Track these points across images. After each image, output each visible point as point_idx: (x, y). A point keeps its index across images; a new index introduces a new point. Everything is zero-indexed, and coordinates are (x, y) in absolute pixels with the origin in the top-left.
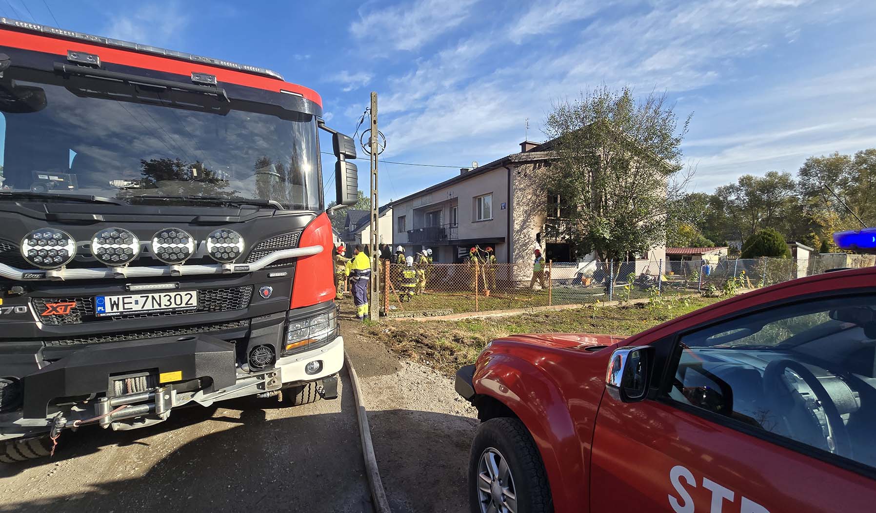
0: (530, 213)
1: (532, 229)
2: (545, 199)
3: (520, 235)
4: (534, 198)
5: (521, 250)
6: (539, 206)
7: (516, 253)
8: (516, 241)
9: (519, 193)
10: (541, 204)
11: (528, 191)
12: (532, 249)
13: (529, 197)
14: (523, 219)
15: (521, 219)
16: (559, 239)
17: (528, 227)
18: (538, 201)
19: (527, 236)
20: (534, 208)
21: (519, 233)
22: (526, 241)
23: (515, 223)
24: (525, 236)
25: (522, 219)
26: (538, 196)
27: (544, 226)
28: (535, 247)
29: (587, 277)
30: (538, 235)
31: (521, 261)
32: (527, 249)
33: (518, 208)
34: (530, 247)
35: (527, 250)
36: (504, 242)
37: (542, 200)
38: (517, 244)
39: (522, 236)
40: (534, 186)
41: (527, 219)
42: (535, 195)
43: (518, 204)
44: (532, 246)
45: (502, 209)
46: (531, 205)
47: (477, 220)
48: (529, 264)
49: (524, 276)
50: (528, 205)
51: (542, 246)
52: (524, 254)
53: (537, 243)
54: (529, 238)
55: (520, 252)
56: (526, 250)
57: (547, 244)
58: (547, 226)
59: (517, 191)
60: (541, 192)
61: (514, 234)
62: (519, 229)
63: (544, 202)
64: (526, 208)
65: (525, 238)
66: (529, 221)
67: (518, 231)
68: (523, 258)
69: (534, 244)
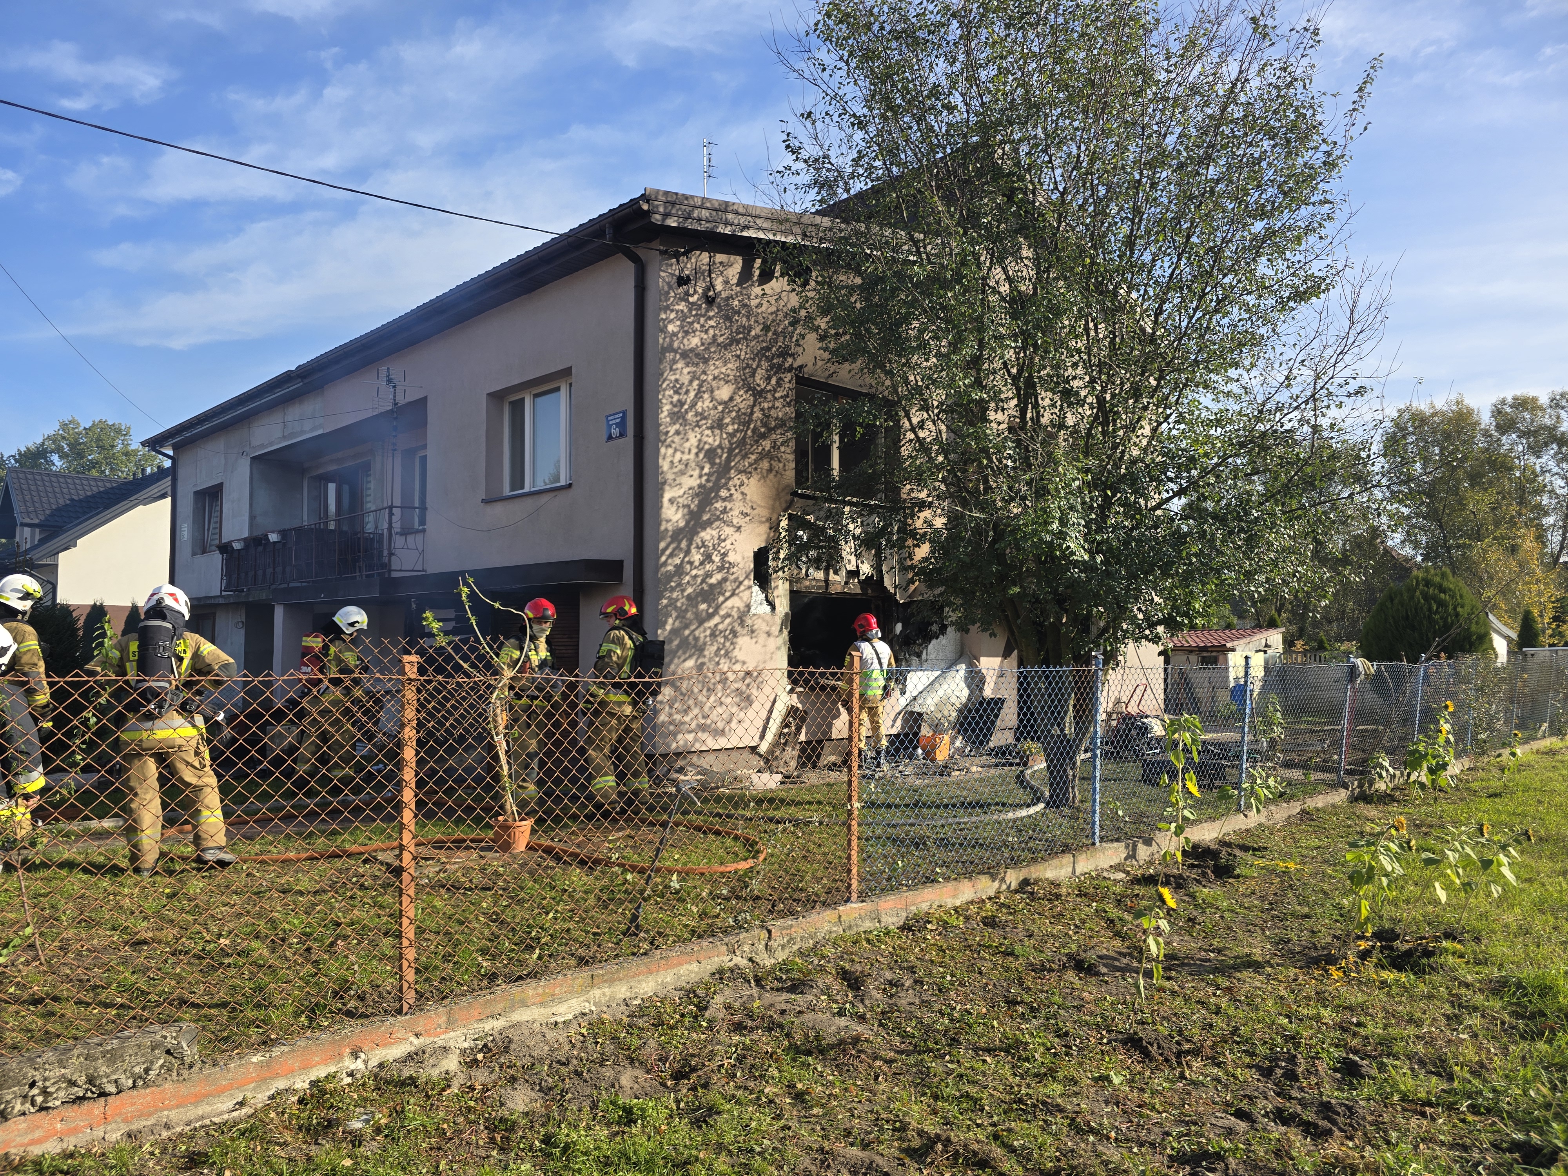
0: (728, 460)
1: (739, 529)
2: (783, 411)
3: (688, 552)
4: (743, 400)
5: (689, 615)
6: (763, 436)
7: (668, 627)
8: (669, 577)
9: (682, 372)
10: (771, 430)
11: (716, 368)
12: (735, 614)
13: (724, 392)
14: (700, 486)
15: (691, 481)
16: (837, 579)
17: (718, 518)
18: (757, 415)
19: (716, 558)
20: (742, 442)
21: (684, 544)
22: (713, 581)
23: (667, 496)
24: (708, 558)
25: (694, 482)
26: (758, 394)
27: (784, 523)
28: (748, 606)
29: (937, 728)
30: (760, 557)
31: (690, 663)
32: (716, 612)
33: (677, 433)
34: (729, 604)
35: (716, 619)
36: (620, 579)
37: (773, 413)
38: (673, 589)
39: (697, 557)
40: (742, 350)
41: (717, 488)
42: (749, 388)
43: (677, 416)
44: (735, 602)
45: (610, 438)
46: (730, 429)
47: (507, 492)
48: (724, 681)
49: (703, 728)
50: (719, 425)
51: (777, 602)
52: (703, 634)
53: (756, 589)
54: (725, 566)
55: (687, 626)
56: (710, 616)
57: (794, 595)
58: (796, 522)
59: (674, 362)
60: (769, 379)
61: (662, 545)
62: (682, 524)
63: (782, 423)
64: (712, 440)
65: (708, 567)
66: (724, 493)
67: (678, 535)
68: (700, 650)
69: (745, 595)
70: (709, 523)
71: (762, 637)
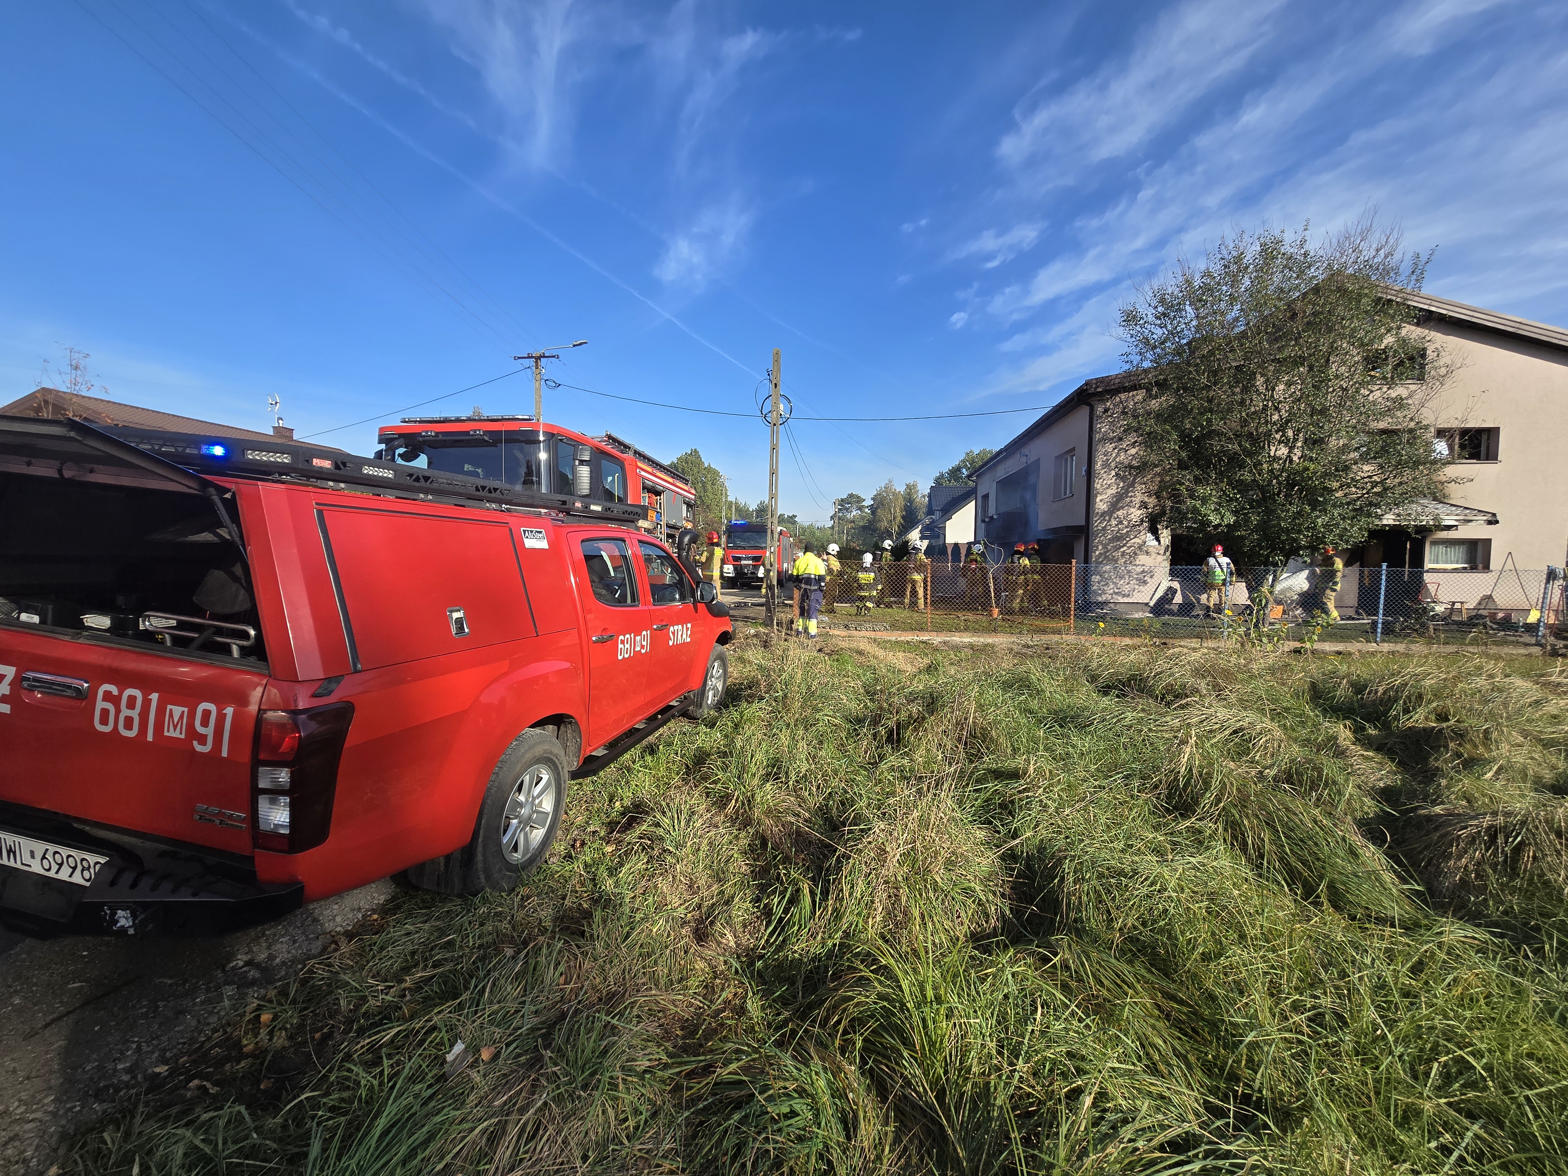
0: (1134, 480)
3: (1109, 521)
5: (1109, 547)
7: (1097, 552)
8: (1100, 532)
9: (1108, 447)
11: (1128, 441)
12: (1137, 546)
13: (1133, 452)
14: (1117, 493)
15: (1113, 491)
17: (1128, 505)
19: (1125, 523)
21: (1107, 518)
22: (1123, 532)
23: (1098, 500)
24: (1121, 523)
28: (1144, 542)
30: (1153, 521)
31: (1109, 567)
32: (1125, 545)
33: (1106, 472)
34: (1133, 541)
35: (1125, 548)
36: (1079, 533)
38: (1100, 537)
39: (1114, 522)
41: (1127, 492)
43: (1106, 465)
45: (1083, 476)
48: (1130, 574)
49: (1116, 593)
51: (1163, 541)
52: (1116, 554)
53: (1150, 534)
54: (1130, 525)
55: (1108, 552)
56: (1122, 547)
59: (1106, 443)
61: (1095, 519)
62: (1106, 509)
65: (1120, 526)
66: (1132, 494)
67: (1104, 514)
68: (1116, 561)
69: (1143, 537)
70: (1122, 508)
71: (1154, 555)
